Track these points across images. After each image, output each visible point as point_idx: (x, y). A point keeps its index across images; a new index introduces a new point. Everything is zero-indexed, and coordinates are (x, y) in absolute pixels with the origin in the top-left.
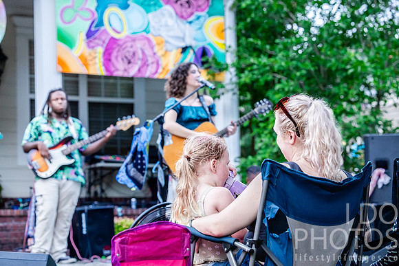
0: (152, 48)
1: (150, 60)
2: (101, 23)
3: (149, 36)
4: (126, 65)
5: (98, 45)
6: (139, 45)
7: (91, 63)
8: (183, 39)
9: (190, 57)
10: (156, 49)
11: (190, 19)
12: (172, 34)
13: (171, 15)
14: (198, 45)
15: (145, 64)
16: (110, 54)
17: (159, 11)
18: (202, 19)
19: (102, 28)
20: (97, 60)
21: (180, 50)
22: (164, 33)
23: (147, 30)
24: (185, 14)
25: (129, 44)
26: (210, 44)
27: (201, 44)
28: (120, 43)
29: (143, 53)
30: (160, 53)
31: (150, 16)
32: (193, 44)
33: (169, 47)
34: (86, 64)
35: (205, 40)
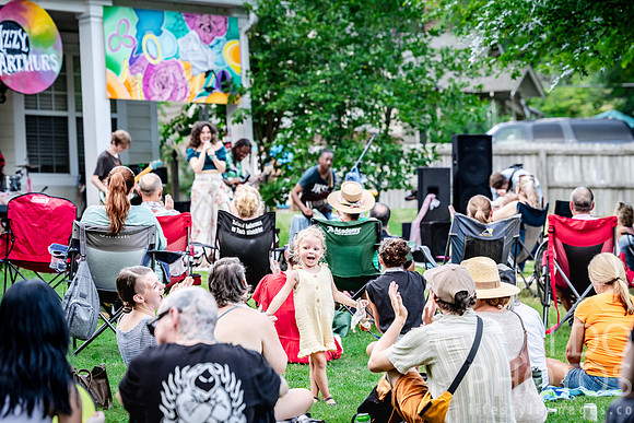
0: (181, 73)
1: (180, 85)
2: (140, 50)
3: (179, 61)
4: (160, 90)
5: (138, 71)
6: (171, 70)
7: (133, 89)
8: (206, 63)
9: (212, 82)
10: (185, 74)
11: (211, 44)
12: (197, 59)
13: (196, 41)
14: (218, 69)
15: (176, 89)
16: (148, 80)
17: (186, 36)
18: (221, 43)
19: (142, 55)
20: (138, 86)
21: (204, 74)
22: (190, 58)
23: (177, 56)
24: (207, 39)
25: (163, 70)
26: (228, 68)
27: (221, 68)
28: (156, 68)
29: (175, 78)
30: (187, 79)
31: (180, 40)
32: (215, 68)
33: (196, 72)
34: (129, 90)
35: (224, 64)
